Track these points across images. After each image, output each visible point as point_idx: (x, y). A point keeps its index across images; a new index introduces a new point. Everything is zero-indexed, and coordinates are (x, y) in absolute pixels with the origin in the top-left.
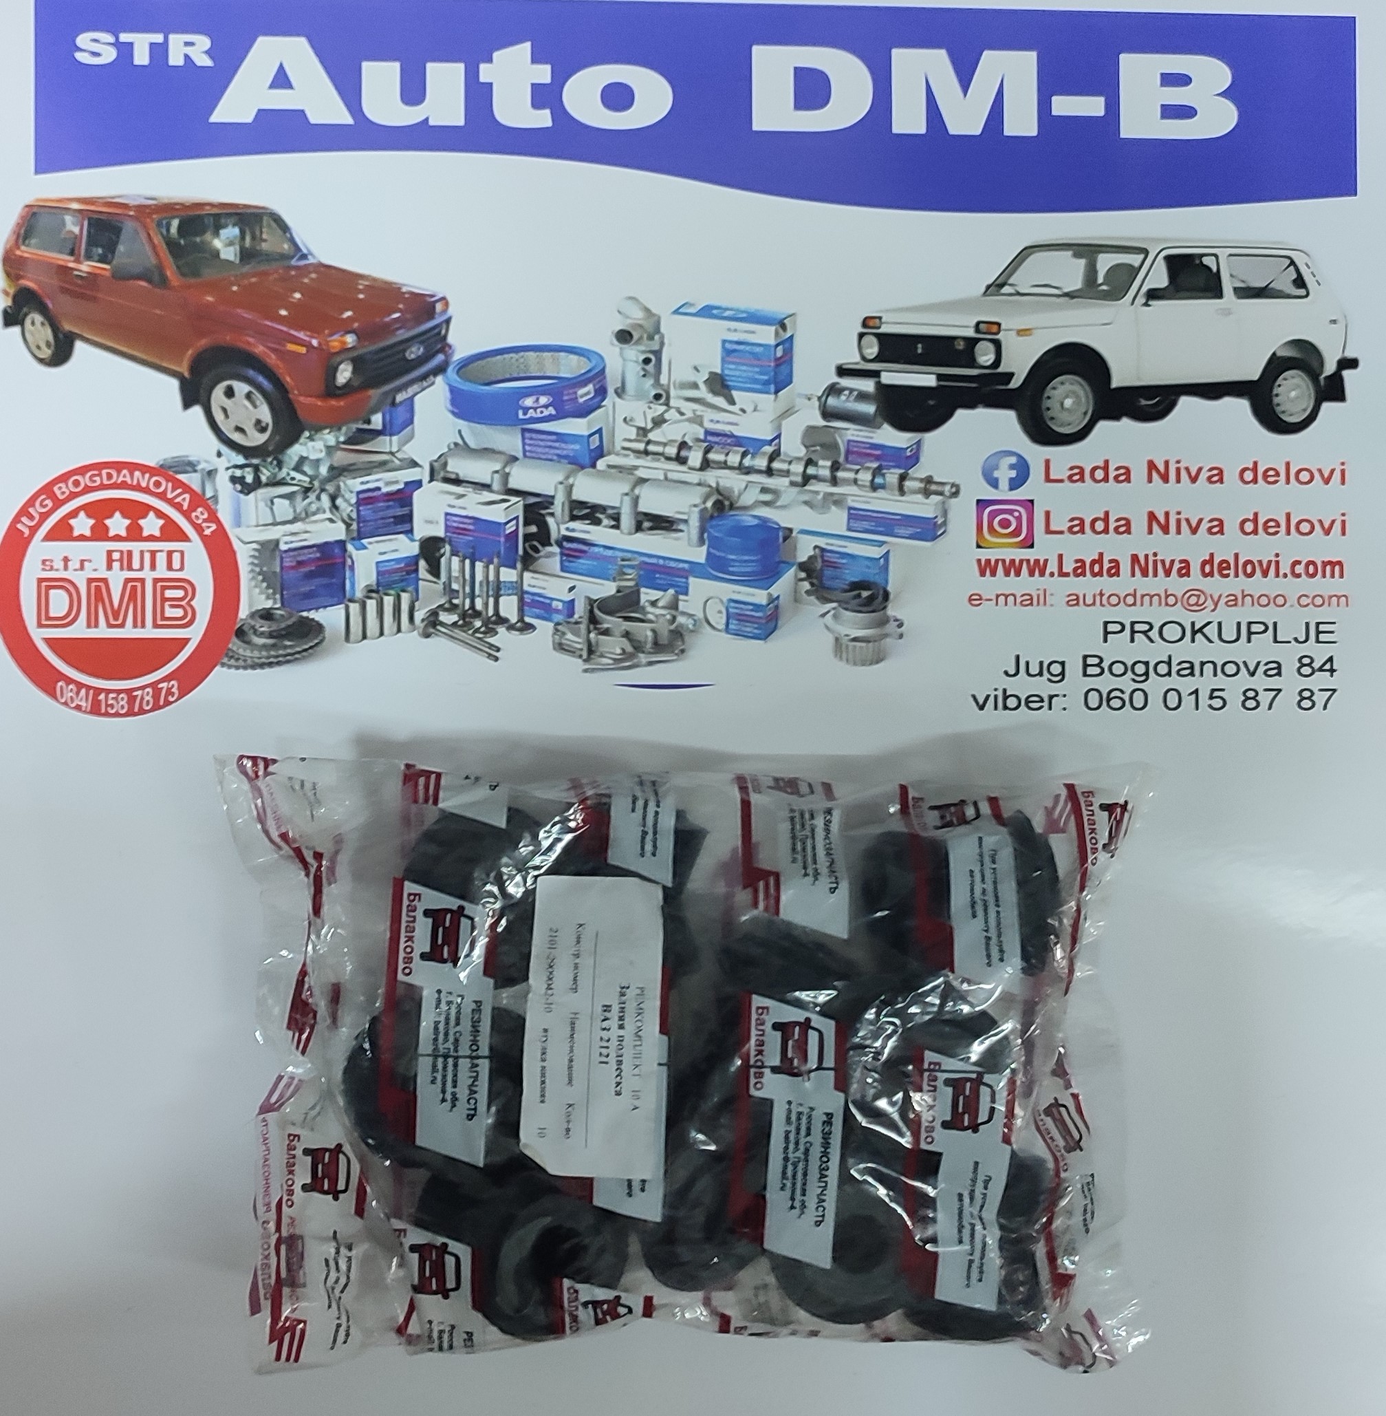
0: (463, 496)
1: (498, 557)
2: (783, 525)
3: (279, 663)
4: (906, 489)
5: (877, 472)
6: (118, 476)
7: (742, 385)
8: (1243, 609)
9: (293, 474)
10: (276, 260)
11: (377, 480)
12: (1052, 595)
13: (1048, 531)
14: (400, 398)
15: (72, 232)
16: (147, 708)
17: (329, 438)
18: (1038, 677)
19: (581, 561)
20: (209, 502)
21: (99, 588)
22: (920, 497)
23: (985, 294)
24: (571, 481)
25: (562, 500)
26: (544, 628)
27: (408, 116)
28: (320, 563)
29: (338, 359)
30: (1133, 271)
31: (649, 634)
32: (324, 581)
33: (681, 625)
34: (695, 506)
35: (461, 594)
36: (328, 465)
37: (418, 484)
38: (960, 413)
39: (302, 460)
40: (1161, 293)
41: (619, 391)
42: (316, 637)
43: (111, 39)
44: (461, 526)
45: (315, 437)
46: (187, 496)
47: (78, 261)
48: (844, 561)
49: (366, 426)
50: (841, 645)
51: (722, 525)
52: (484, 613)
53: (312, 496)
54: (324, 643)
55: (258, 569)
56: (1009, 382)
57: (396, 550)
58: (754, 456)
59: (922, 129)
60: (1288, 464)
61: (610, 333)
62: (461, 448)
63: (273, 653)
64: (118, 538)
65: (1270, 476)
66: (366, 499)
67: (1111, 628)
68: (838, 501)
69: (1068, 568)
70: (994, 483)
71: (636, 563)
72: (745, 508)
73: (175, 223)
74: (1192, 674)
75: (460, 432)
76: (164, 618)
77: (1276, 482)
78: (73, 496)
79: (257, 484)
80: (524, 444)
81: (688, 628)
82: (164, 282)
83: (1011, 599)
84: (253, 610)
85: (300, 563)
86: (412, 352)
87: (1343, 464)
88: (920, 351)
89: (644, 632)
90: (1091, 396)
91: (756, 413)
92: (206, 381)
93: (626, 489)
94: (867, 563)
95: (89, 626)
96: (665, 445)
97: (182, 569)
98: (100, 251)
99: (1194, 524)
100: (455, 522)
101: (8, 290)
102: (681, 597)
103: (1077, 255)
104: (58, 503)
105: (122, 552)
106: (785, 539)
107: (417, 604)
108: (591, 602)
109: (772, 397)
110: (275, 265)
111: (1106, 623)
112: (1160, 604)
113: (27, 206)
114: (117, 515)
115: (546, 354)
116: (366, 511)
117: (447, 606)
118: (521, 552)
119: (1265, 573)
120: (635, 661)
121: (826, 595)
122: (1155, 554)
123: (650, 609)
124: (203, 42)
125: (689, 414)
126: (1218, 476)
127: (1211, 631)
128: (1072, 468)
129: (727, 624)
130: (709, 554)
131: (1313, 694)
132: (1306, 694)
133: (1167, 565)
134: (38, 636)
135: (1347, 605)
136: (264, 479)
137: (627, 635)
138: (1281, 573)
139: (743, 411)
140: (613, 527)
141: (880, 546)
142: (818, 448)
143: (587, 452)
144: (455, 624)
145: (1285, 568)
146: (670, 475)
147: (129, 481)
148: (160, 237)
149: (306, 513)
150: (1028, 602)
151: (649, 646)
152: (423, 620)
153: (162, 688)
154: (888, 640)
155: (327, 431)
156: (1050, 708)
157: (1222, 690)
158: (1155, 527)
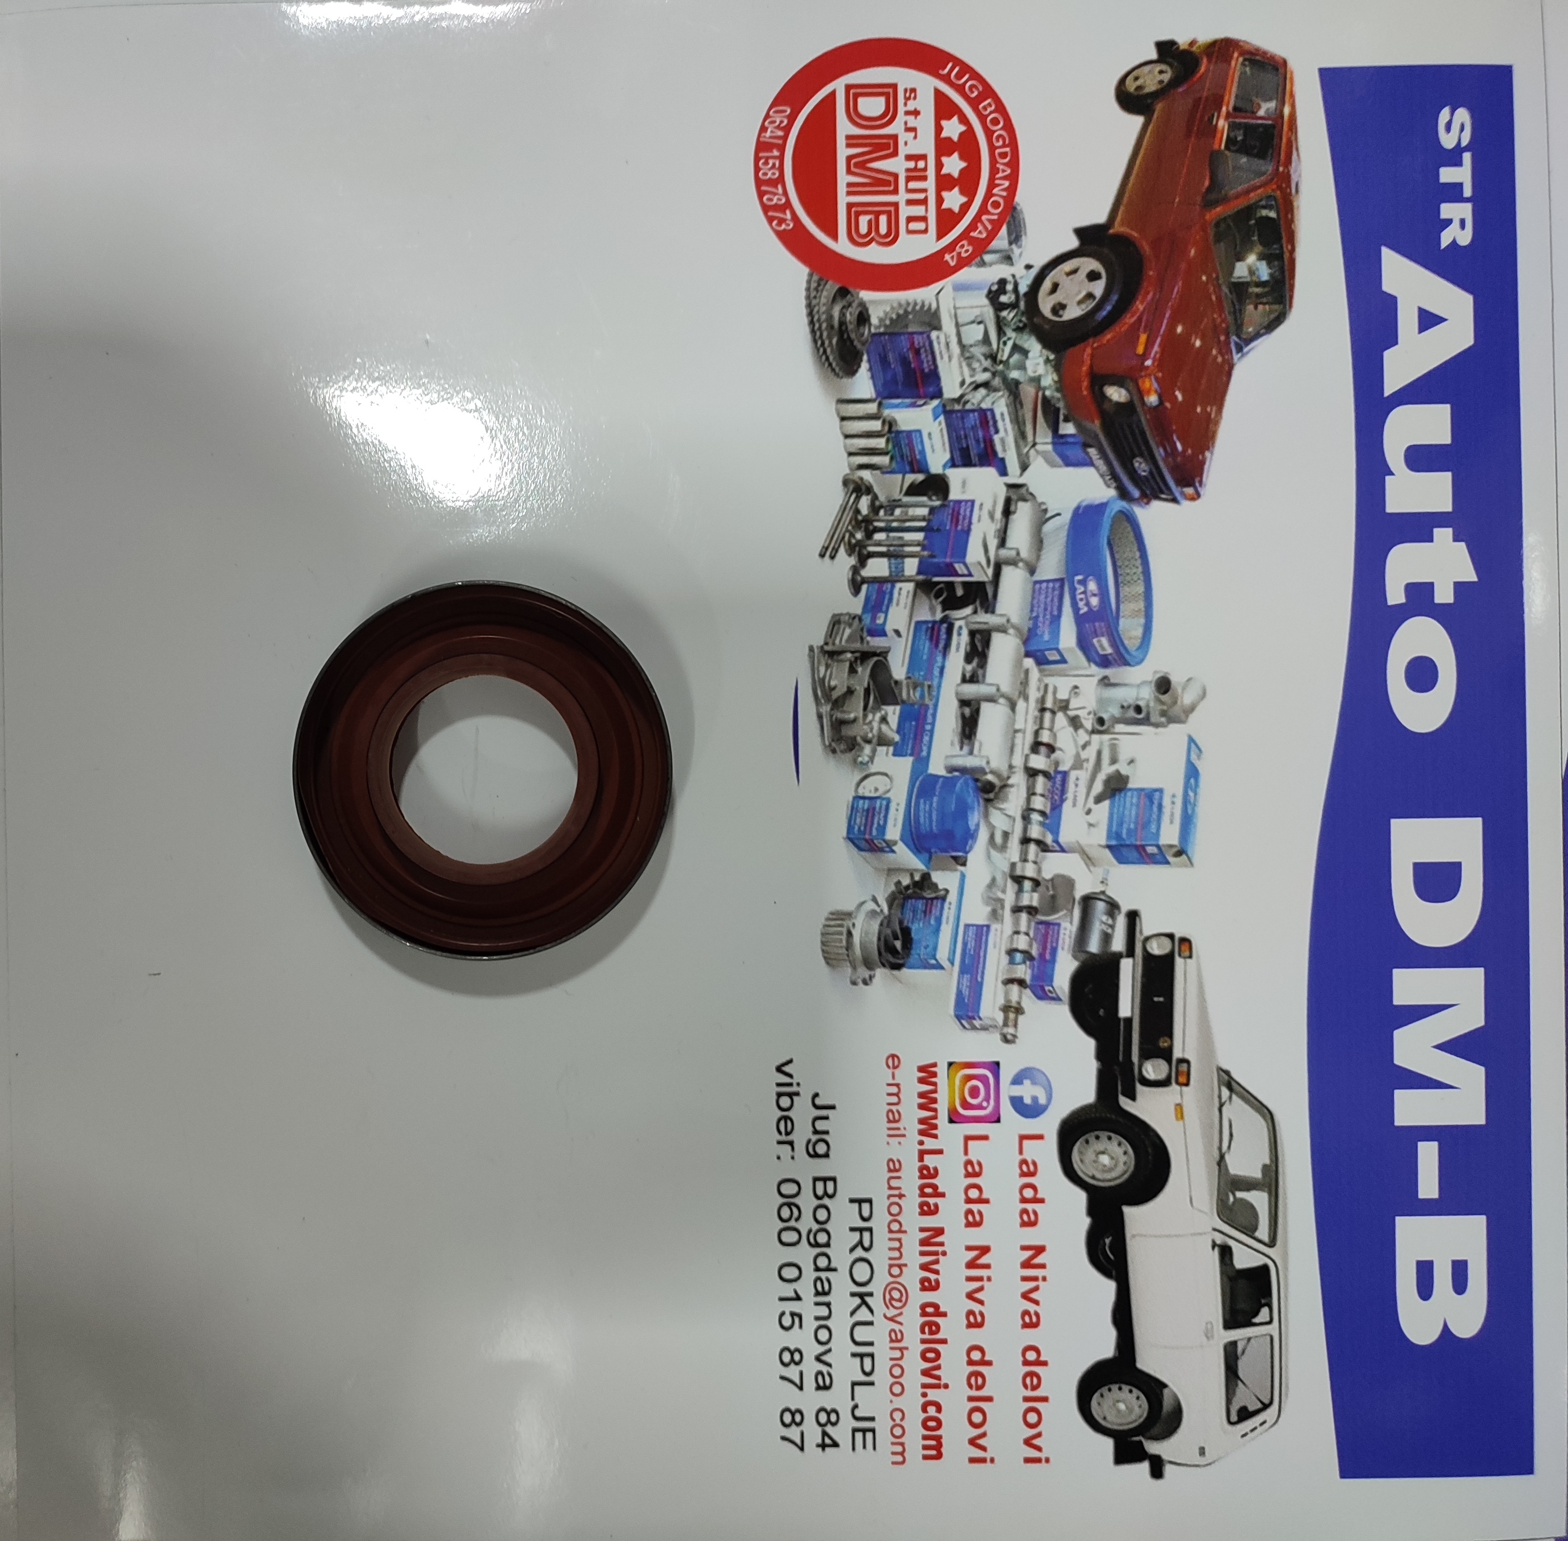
0: (992, 516)
1: (932, 556)
2: (970, 856)
3: (813, 332)
4: (1010, 986)
5: (1027, 955)
6: (1004, 164)
7: (1116, 811)
8: (888, 1348)
9: (1010, 344)
10: (1236, 319)
11: (1006, 430)
12: (900, 1143)
13: (968, 1138)
14: (1092, 451)
15: (1259, 107)
16: (765, 198)
17: (1049, 379)
18: (811, 1129)
19: (927, 644)
20: (979, 258)
21: (889, 146)
22: (1001, 1001)
23: (1220, 1069)
24: (1011, 631)
25: (990, 623)
26: (856, 605)
27: (1394, 454)
28: (918, 374)
29: (1131, 386)
30: (1250, 1229)
31: (852, 716)
32: (900, 377)
33: (862, 749)
34: (988, 763)
35: (891, 518)
36: (1022, 380)
37: (1003, 472)
38: (1089, 1044)
39: (1025, 353)
40: (1227, 1259)
41: (1106, 681)
42: (840, 369)
43: (1464, 143)
44: (961, 517)
45: (1049, 365)
46: (984, 235)
47: (1228, 115)
48: (932, 922)
49: (1061, 417)
50: (842, 919)
51: (968, 791)
52: (869, 542)
53: (987, 363)
54: (835, 378)
55: (910, 309)
56: (1124, 1095)
57: (933, 451)
58: (1042, 824)
59: (1398, 1000)
60: (1045, 1399)
61: (1165, 671)
62: (1042, 517)
63: (824, 325)
64: (939, 166)
65: (1032, 1380)
66: (986, 418)
67: (866, 1207)
68: (995, 915)
69: (930, 1161)
70: (1017, 1080)
71: (927, 701)
72: (986, 815)
73: (1273, 214)
74: (817, 1294)
75: (1059, 514)
76: (858, 214)
77: (1025, 1386)
78: (982, 118)
79: (999, 307)
80: (1048, 581)
81: (859, 756)
82: (1209, 204)
83: (894, 1099)
84: (868, 305)
85: (917, 352)
86: (1140, 463)
87: (1047, 1460)
88: (1156, 999)
89: (854, 710)
90: (1112, 1184)
91: (1086, 826)
92: (1106, 250)
93: (1005, 688)
94: (931, 946)
95: (848, 137)
96: (1051, 729)
97: (910, 232)
98: (1240, 138)
99: (978, 1295)
100: (965, 511)
101: (1197, 45)
102: (891, 749)
103: (1265, 1168)
104: (974, 104)
105: (925, 169)
106: (955, 858)
107: (878, 472)
108: (883, 654)
109: (1104, 842)
110: (1230, 319)
111: (870, 1201)
112: (890, 1259)
113: (1285, 62)
114: (963, 165)
115: (1141, 605)
116: (973, 419)
117: (877, 503)
118: (936, 579)
119: (925, 1373)
120: (823, 701)
121: (896, 902)
122: (944, 1253)
123: (878, 716)
124: (1465, 238)
125: (1084, 755)
126: (1031, 1322)
127: (863, 1315)
128: (1035, 1164)
129: (864, 798)
130: (937, 777)
131: (798, 1424)
132: (798, 1418)
133: (935, 1267)
134: (839, 85)
135: (894, 1463)
136: (1004, 313)
137: (850, 692)
138: (928, 1391)
139: (1089, 812)
140: (964, 676)
141: (949, 960)
142: (1051, 892)
143: (1043, 648)
144: (857, 511)
145: (933, 1395)
146: (1019, 735)
147: (997, 176)
148: (1258, 199)
149: (968, 358)
150: (891, 1117)
151: (839, 715)
152: (861, 479)
153: (785, 214)
154: (849, 970)
155: (1056, 378)
156: (779, 1143)
157: (801, 1326)
158: (974, 1254)
